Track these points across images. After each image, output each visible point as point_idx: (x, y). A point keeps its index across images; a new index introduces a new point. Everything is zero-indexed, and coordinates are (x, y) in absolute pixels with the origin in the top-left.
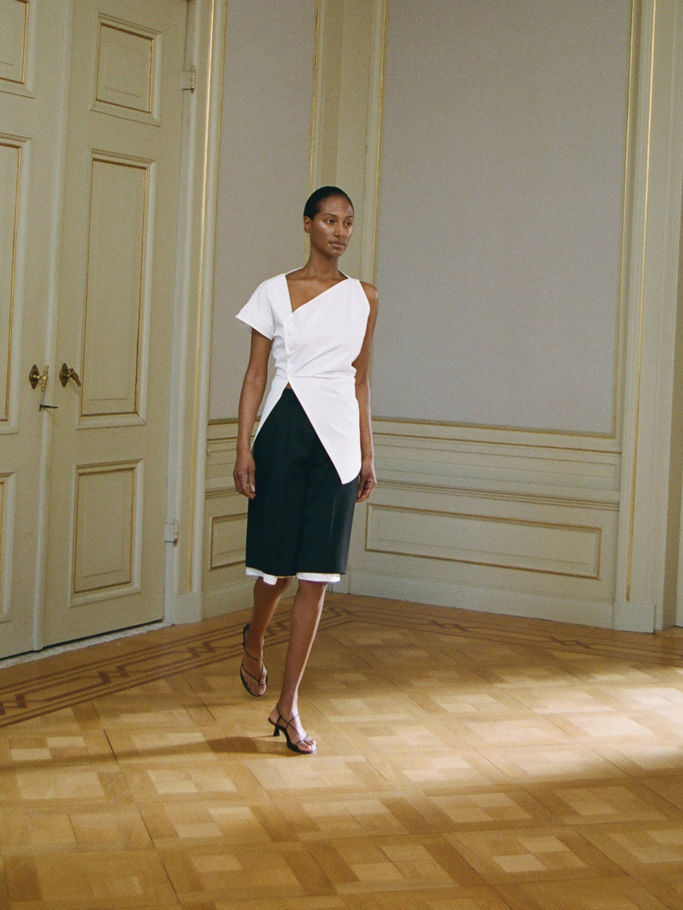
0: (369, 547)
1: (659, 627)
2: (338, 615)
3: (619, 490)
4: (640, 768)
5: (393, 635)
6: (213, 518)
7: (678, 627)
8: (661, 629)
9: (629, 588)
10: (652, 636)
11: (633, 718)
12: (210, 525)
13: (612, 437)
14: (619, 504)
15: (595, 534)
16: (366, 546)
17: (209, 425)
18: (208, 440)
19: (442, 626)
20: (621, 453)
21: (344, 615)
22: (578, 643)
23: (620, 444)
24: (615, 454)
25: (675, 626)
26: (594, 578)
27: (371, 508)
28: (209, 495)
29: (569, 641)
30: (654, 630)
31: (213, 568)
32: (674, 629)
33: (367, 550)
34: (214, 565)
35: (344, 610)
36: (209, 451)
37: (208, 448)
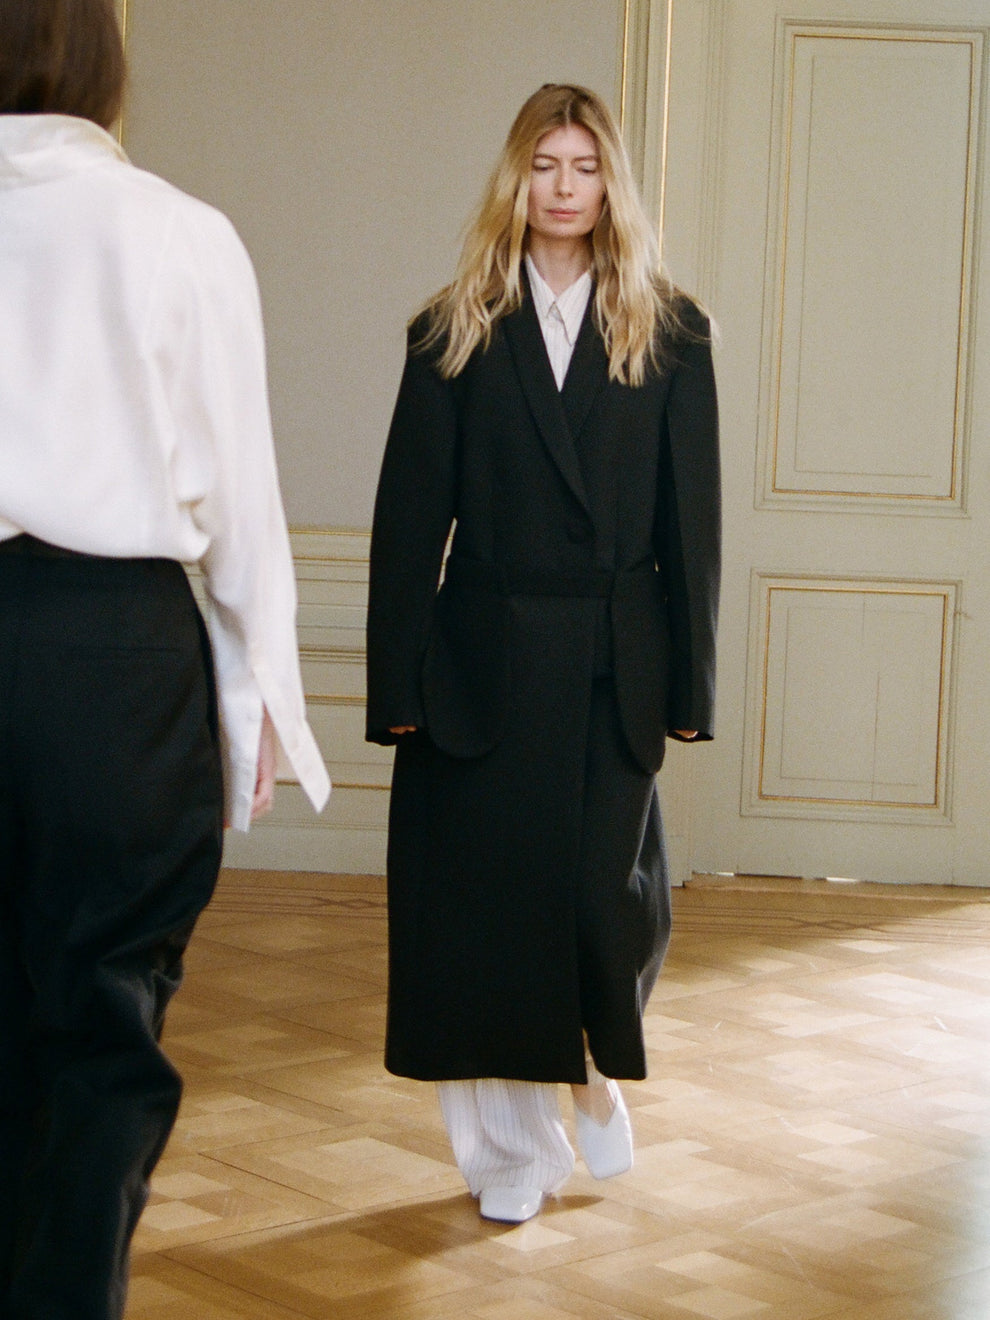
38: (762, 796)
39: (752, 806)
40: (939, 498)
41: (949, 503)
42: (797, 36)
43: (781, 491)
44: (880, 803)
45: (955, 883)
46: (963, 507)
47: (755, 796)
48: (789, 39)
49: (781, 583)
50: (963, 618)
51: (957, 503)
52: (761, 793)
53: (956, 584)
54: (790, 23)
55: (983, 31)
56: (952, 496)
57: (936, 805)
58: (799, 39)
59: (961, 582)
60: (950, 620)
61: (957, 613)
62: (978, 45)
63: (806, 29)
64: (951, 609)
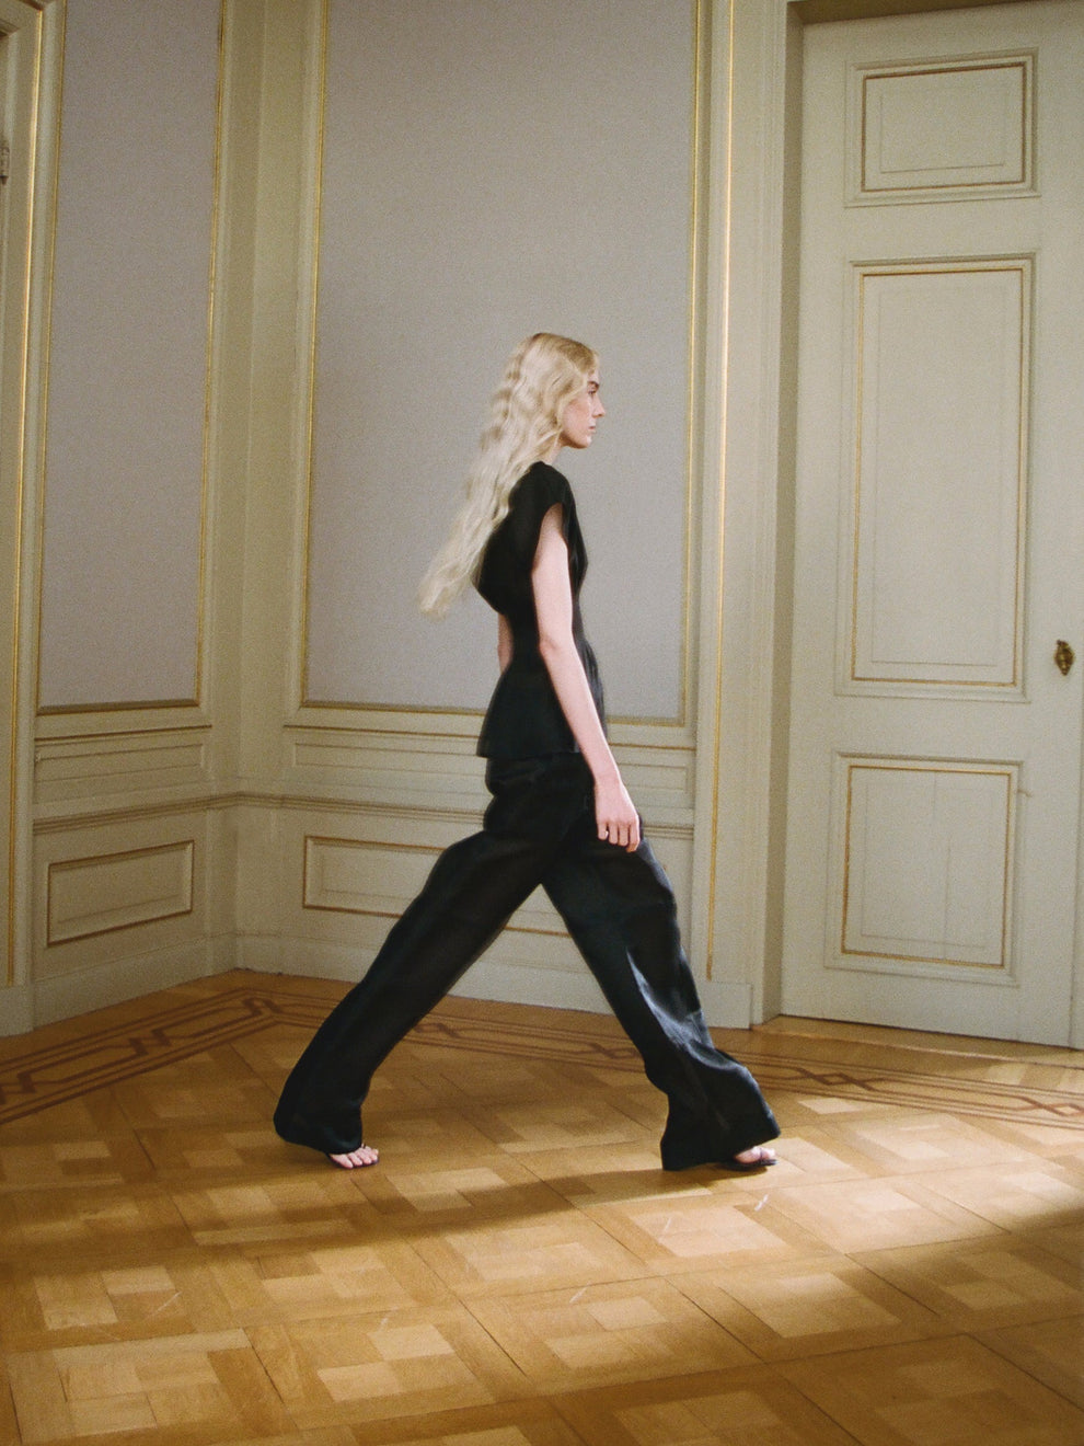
0: (308, 902)
1: (758, 1018)
2: (257, 1012)
3: (693, 807)
6: (50, 865)
7: (785, 1016)
8: (760, 1021)
9: (710, 958)
10: (747, 1034)
11: (743, 1208)
12: (46, 875)
13: (680, 724)
14: (693, 829)
16: (304, 899)
17: (38, 714)
18: (36, 740)
20: (694, 750)
21: (267, 1012)
23: (694, 735)
24: (685, 752)
25: (781, 1015)
27: (310, 842)
28: (40, 828)
30: (751, 1025)
31: (50, 945)
32: (780, 1019)
33: (303, 907)
34: (52, 940)
35: (269, 1004)
36: (38, 757)
37: (36, 752)
38: (844, 951)
39: (835, 959)
40: (1003, 685)
41: (1011, 689)
42: (865, 275)
43: (860, 679)
44: (953, 963)
45: (1021, 1039)
46: (1024, 693)
47: (839, 951)
48: (858, 277)
49: (862, 762)
50: (1024, 795)
51: (1019, 689)
52: (843, 947)
53: (1018, 764)
54: (857, 264)
55: (1030, 257)
56: (1014, 683)
57: (1002, 965)
58: (866, 278)
59: (1022, 762)
60: (1013, 798)
61: (1019, 791)
62: (1027, 271)
63: (873, 269)
64: (1014, 787)
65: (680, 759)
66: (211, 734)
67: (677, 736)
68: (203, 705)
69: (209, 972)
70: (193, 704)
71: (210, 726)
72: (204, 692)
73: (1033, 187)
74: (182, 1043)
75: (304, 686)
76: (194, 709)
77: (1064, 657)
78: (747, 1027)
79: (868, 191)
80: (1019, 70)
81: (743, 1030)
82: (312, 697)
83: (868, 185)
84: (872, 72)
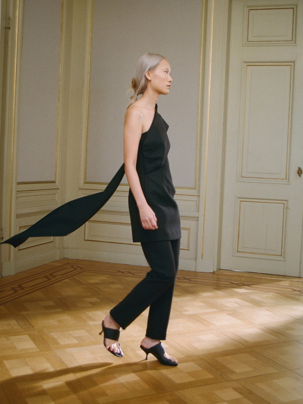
0: (86, 239)
1: (215, 270)
2: (76, 269)
3: (198, 212)
4: (248, 342)
5: (103, 278)
6: (20, 227)
8: (216, 270)
9: (202, 253)
11: (228, 314)
12: (18, 230)
13: (195, 189)
14: (198, 218)
15: (187, 231)
16: (85, 238)
17: (17, 184)
18: (17, 191)
19: (123, 273)
20: (199, 196)
21: (78, 269)
22: (185, 279)
23: (199, 192)
24: (196, 196)
26: (187, 250)
28: (18, 216)
29: (181, 278)
30: (213, 271)
32: (220, 270)
33: (85, 240)
34: (19, 249)
35: (78, 267)
36: (18, 196)
37: (17, 195)
38: (238, 252)
39: (235, 254)
40: (283, 179)
41: (285, 180)
42: (247, 66)
43: (243, 177)
44: (267, 254)
45: (286, 275)
46: (289, 181)
47: (236, 251)
49: (244, 200)
51: (287, 181)
52: (238, 250)
54: (245, 62)
55: (294, 62)
56: (286, 179)
57: (281, 255)
58: (248, 66)
59: (288, 200)
60: (285, 210)
61: (287, 208)
62: (293, 66)
63: (249, 64)
64: (285, 207)
65: (195, 198)
66: (59, 191)
67: (194, 192)
68: (57, 182)
69: (58, 259)
70: (54, 182)
71: (59, 189)
72: (57, 179)
73: (295, 43)
74: (59, 277)
75: (85, 178)
76: (55, 183)
77: (299, 172)
78: (212, 272)
79: (249, 42)
80: (292, 10)
81: (212, 273)
82: (87, 181)
83: (249, 40)
84: (251, 8)
